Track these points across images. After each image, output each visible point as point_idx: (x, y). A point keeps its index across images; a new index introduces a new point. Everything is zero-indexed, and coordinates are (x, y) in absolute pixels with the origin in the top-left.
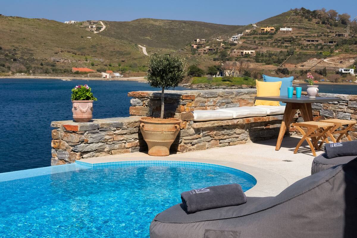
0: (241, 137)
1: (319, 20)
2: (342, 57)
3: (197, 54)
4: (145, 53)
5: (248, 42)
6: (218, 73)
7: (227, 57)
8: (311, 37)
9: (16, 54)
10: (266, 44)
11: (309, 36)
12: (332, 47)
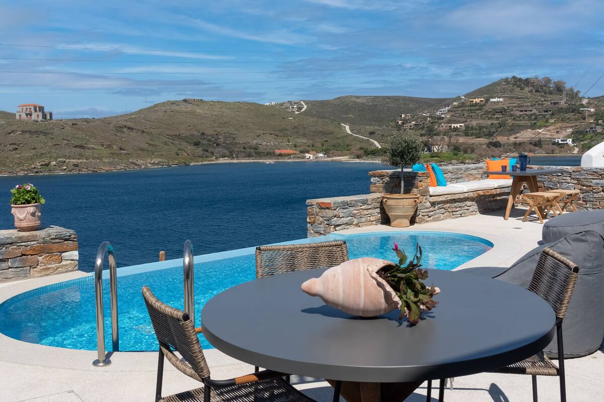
0: (471, 209)
1: (532, 88)
2: (558, 127)
3: (403, 130)
4: (349, 131)
5: (456, 115)
6: (426, 149)
7: (434, 132)
8: (523, 106)
9: (219, 139)
10: (476, 116)
11: (522, 106)
12: (547, 117)
